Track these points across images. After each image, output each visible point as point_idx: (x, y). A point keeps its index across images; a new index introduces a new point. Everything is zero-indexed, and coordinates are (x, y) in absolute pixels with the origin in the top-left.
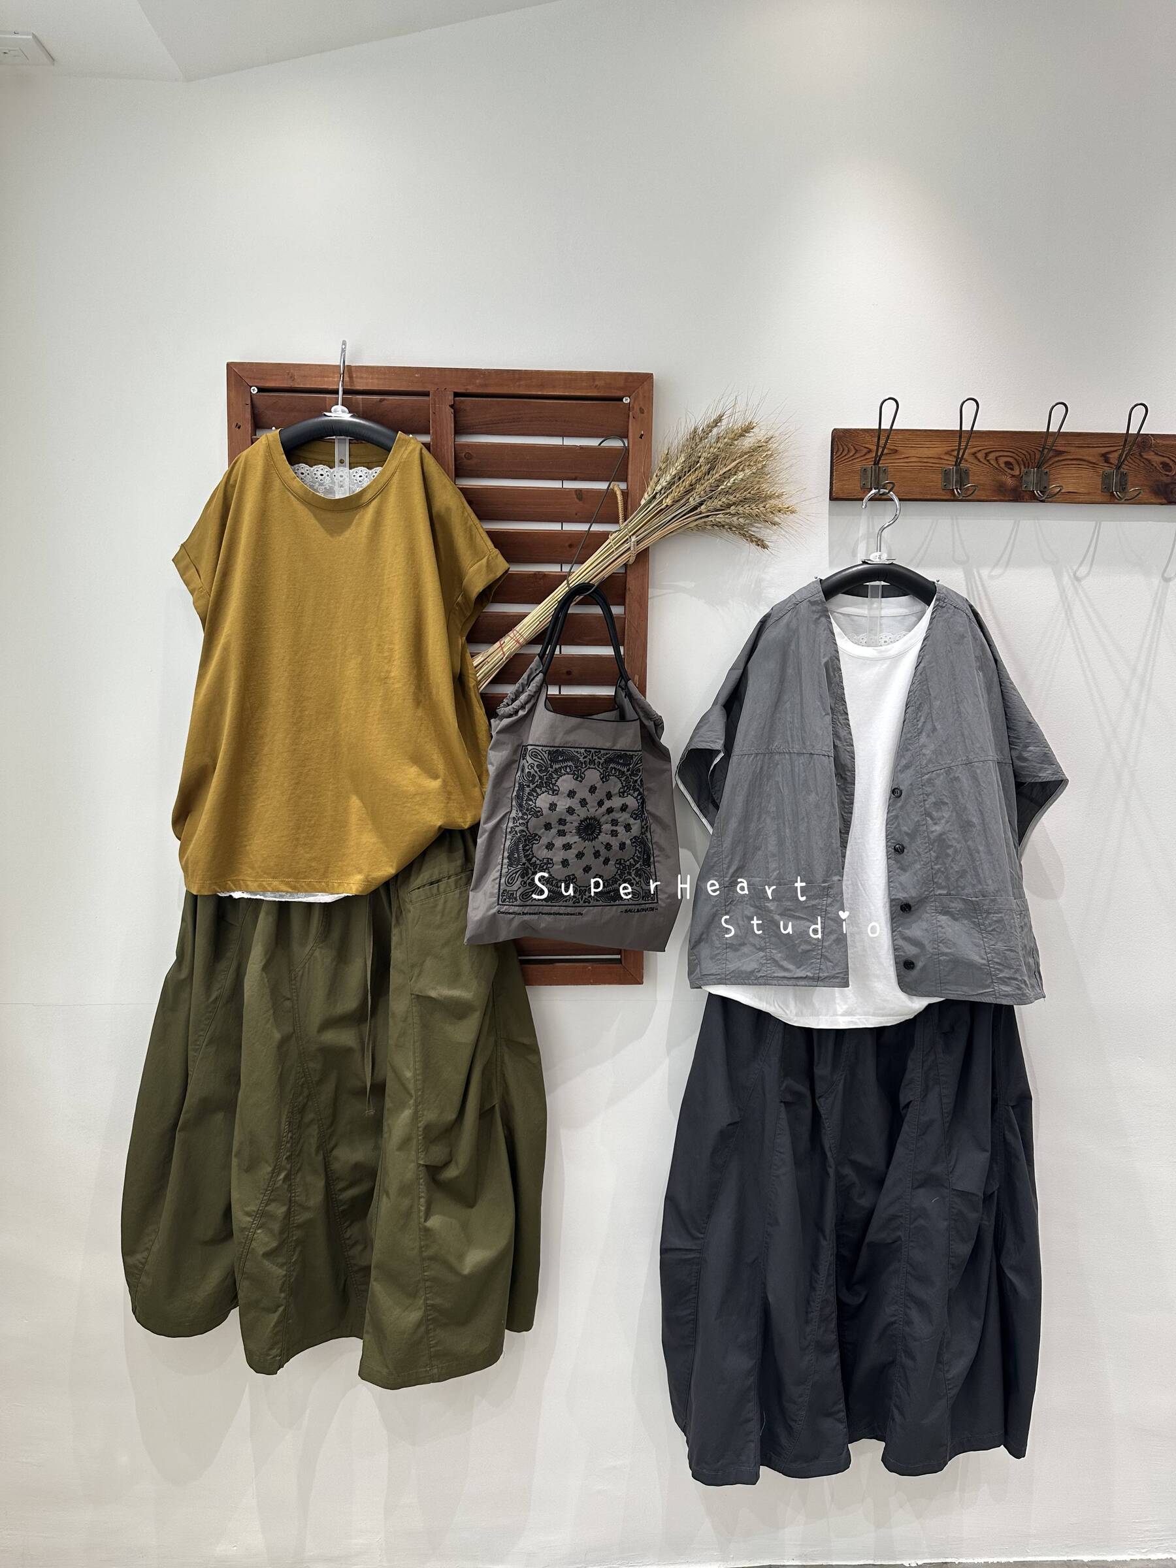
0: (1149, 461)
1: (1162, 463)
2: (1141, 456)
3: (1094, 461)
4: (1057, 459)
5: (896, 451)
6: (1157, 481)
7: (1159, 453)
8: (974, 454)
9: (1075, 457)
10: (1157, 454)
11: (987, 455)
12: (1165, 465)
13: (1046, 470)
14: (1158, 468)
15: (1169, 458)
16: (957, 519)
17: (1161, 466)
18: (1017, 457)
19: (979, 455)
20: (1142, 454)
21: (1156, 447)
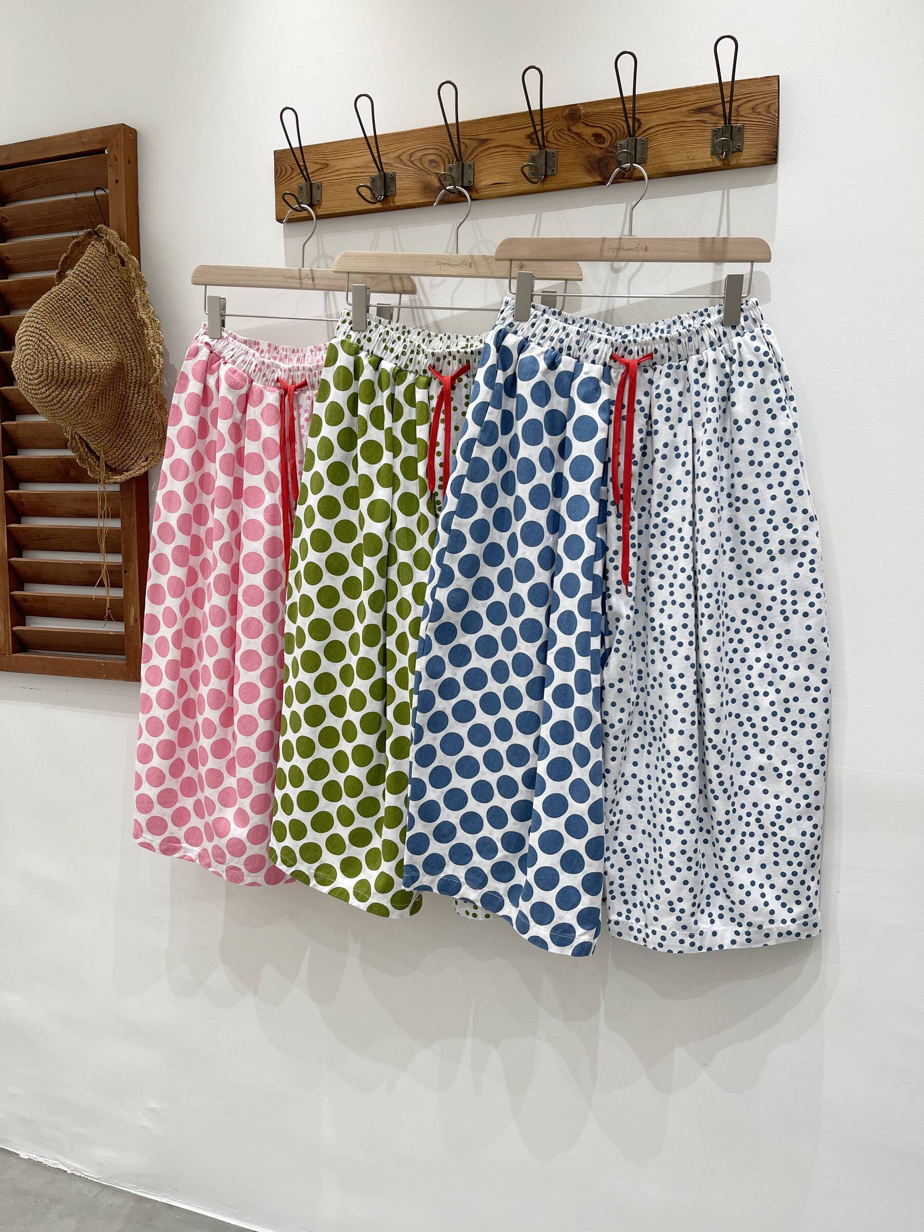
0: (579, 135)
1: (594, 135)
2: (570, 130)
3: (520, 145)
4: (480, 149)
5: (327, 165)
6: (589, 156)
7: (591, 124)
8: (399, 157)
9: (501, 144)
10: (587, 125)
11: (411, 155)
12: (597, 136)
13: (471, 163)
14: (589, 142)
15: (602, 128)
16: (397, 228)
17: (593, 138)
18: (441, 153)
19: (403, 158)
20: (571, 128)
21: (585, 116)
